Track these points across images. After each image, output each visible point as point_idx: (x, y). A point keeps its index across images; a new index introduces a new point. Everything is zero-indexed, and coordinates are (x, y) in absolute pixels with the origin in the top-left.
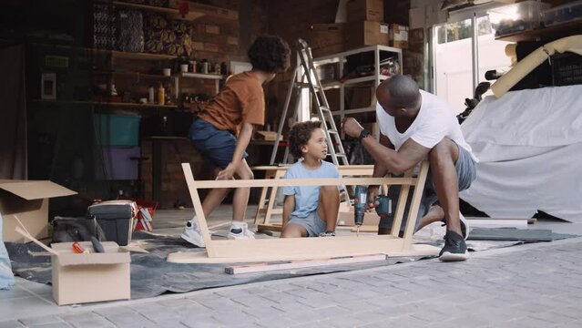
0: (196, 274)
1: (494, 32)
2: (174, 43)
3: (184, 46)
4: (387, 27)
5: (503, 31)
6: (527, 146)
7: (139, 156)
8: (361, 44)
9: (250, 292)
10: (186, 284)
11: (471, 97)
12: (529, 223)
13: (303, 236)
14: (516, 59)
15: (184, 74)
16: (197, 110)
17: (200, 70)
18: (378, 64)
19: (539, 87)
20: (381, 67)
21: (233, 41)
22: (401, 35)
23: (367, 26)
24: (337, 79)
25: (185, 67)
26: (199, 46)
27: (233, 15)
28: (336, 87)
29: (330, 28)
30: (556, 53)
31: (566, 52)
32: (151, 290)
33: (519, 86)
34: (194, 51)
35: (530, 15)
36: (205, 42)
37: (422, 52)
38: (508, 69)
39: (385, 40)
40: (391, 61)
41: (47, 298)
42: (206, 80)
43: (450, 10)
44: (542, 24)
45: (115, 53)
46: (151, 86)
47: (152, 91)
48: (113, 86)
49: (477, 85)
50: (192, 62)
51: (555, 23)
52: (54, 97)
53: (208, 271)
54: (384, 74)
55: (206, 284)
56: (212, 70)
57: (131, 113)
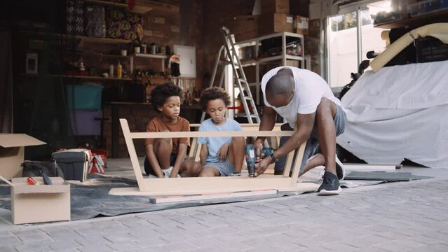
0: (127, 203)
1: (372, 21)
2: (129, 30)
3: (137, 33)
4: (292, 18)
5: (380, 21)
6: (396, 109)
7: (101, 117)
8: (272, 31)
9: (163, 216)
10: (116, 210)
11: (356, 71)
12: (397, 168)
13: (216, 175)
14: (389, 42)
15: (137, 55)
16: (147, 82)
17: (149, 51)
18: (285, 46)
19: (406, 64)
20: (287, 49)
21: (176, 30)
22: (303, 24)
23: (276, 16)
24: (253, 58)
25: (138, 50)
26: (149, 33)
27: (175, 9)
28: (254, 64)
29: (249, 19)
30: (420, 37)
31: (427, 37)
32: (87, 214)
33: (391, 63)
34: (145, 37)
35: (400, 8)
36: (152, 30)
37: (319, 38)
38: (383, 50)
39: (290, 28)
40: (295, 44)
41: (8, 219)
42: (154, 59)
43: (340, 5)
44: (409, 14)
45: (84, 38)
46: (111, 64)
47: (112, 67)
48: (82, 64)
49: (360, 62)
50: (143, 45)
51: (419, 14)
52: (36, 71)
53: (137, 201)
54: (290, 54)
55: (130, 210)
56: (159, 52)
57: (95, 84)
